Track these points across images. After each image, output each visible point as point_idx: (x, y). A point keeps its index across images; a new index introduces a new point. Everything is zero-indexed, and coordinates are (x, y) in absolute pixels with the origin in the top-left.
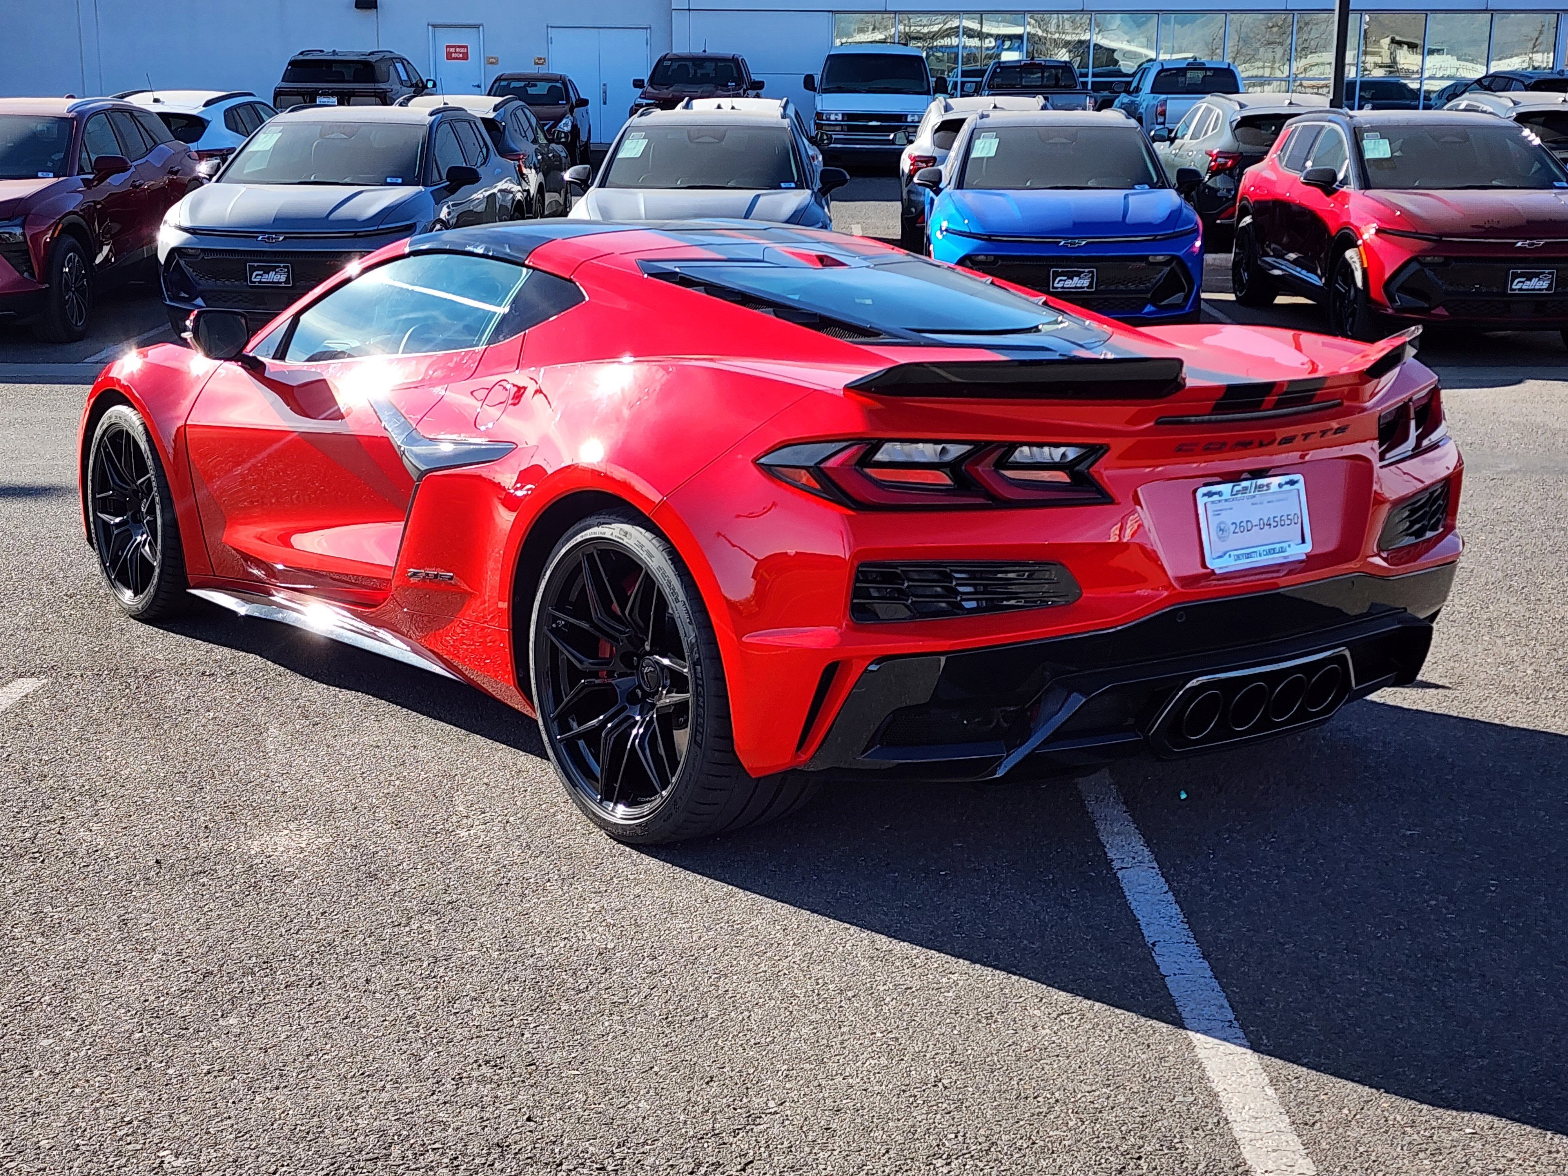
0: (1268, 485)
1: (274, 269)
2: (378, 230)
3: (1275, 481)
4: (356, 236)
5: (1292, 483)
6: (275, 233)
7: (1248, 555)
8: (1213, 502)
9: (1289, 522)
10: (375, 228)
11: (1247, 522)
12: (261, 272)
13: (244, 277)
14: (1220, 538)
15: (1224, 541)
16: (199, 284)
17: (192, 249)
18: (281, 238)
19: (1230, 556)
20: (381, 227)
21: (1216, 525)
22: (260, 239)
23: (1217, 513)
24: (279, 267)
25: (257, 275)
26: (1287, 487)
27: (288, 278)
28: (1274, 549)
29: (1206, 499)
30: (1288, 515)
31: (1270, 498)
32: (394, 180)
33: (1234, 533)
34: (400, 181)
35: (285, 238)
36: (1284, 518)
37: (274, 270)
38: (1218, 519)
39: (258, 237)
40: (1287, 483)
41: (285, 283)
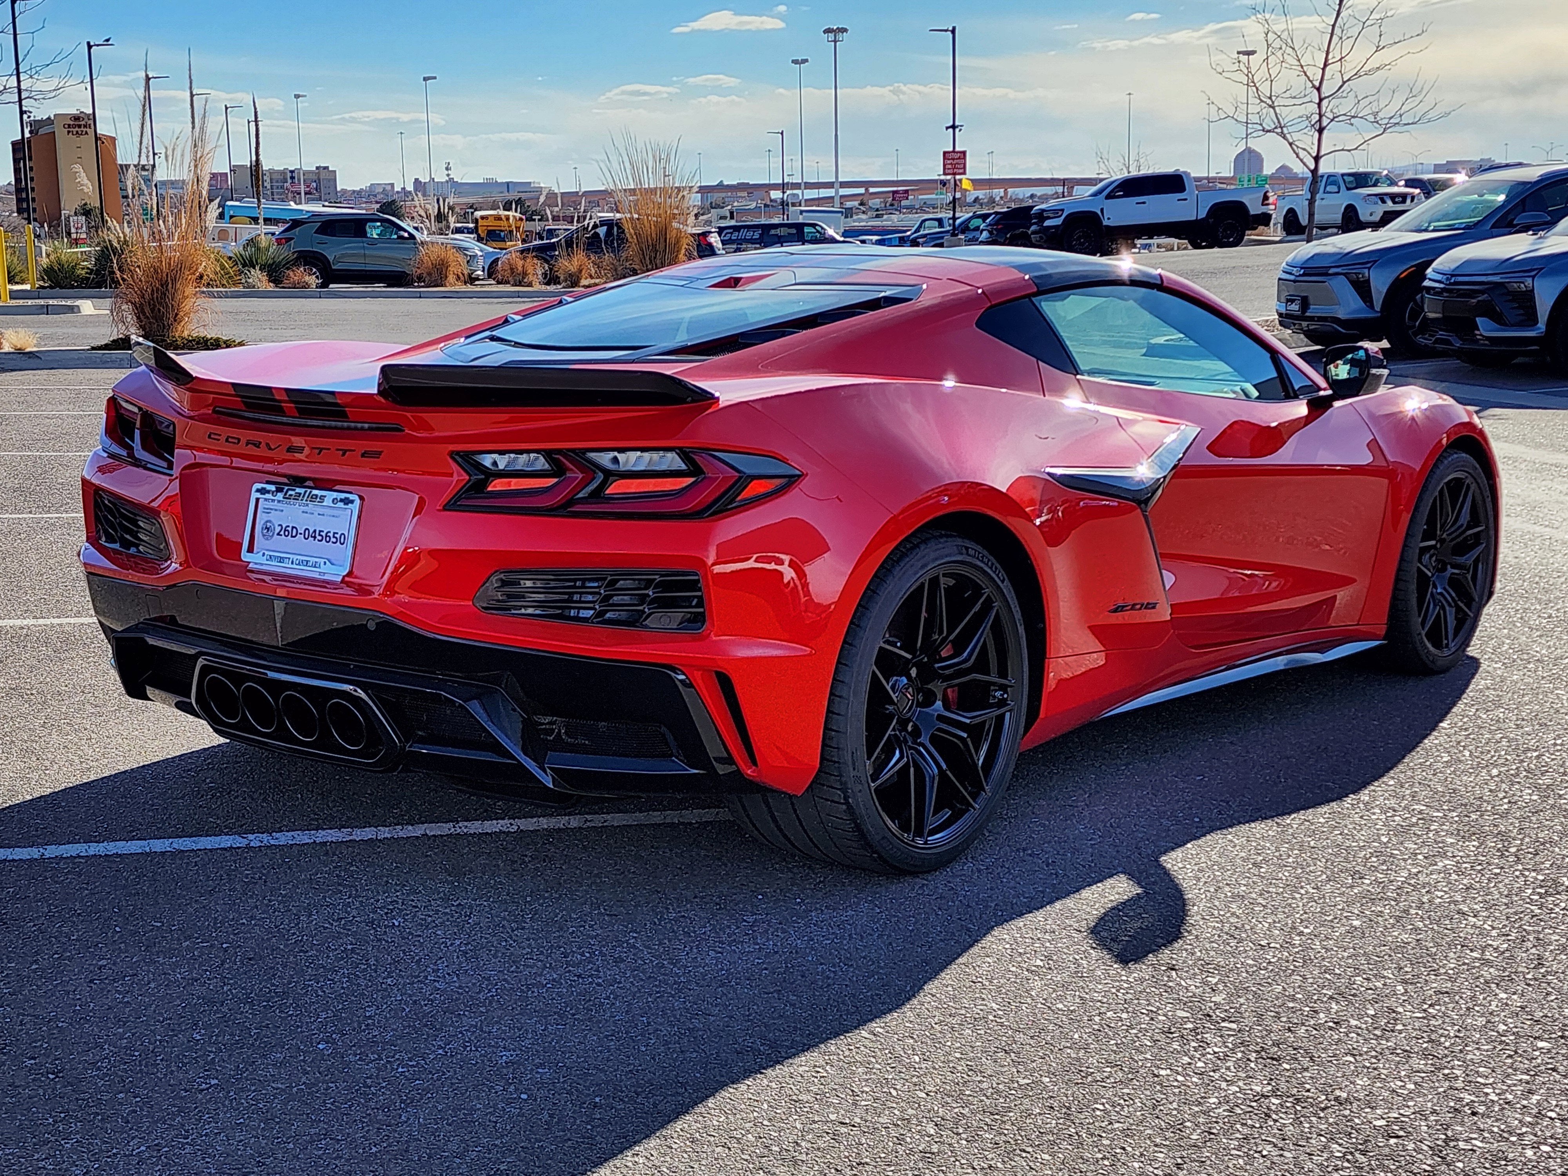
0: (323, 497)
3: (330, 495)
5: (347, 501)
7: (281, 560)
8: (266, 500)
9: (334, 540)
11: (293, 527)
14: (264, 535)
15: (267, 539)
19: (264, 554)
21: (262, 522)
23: (268, 511)
26: (341, 505)
28: (307, 561)
29: (258, 495)
30: (334, 533)
31: (321, 511)
33: (278, 534)
36: (331, 535)
38: (265, 517)
40: (341, 500)
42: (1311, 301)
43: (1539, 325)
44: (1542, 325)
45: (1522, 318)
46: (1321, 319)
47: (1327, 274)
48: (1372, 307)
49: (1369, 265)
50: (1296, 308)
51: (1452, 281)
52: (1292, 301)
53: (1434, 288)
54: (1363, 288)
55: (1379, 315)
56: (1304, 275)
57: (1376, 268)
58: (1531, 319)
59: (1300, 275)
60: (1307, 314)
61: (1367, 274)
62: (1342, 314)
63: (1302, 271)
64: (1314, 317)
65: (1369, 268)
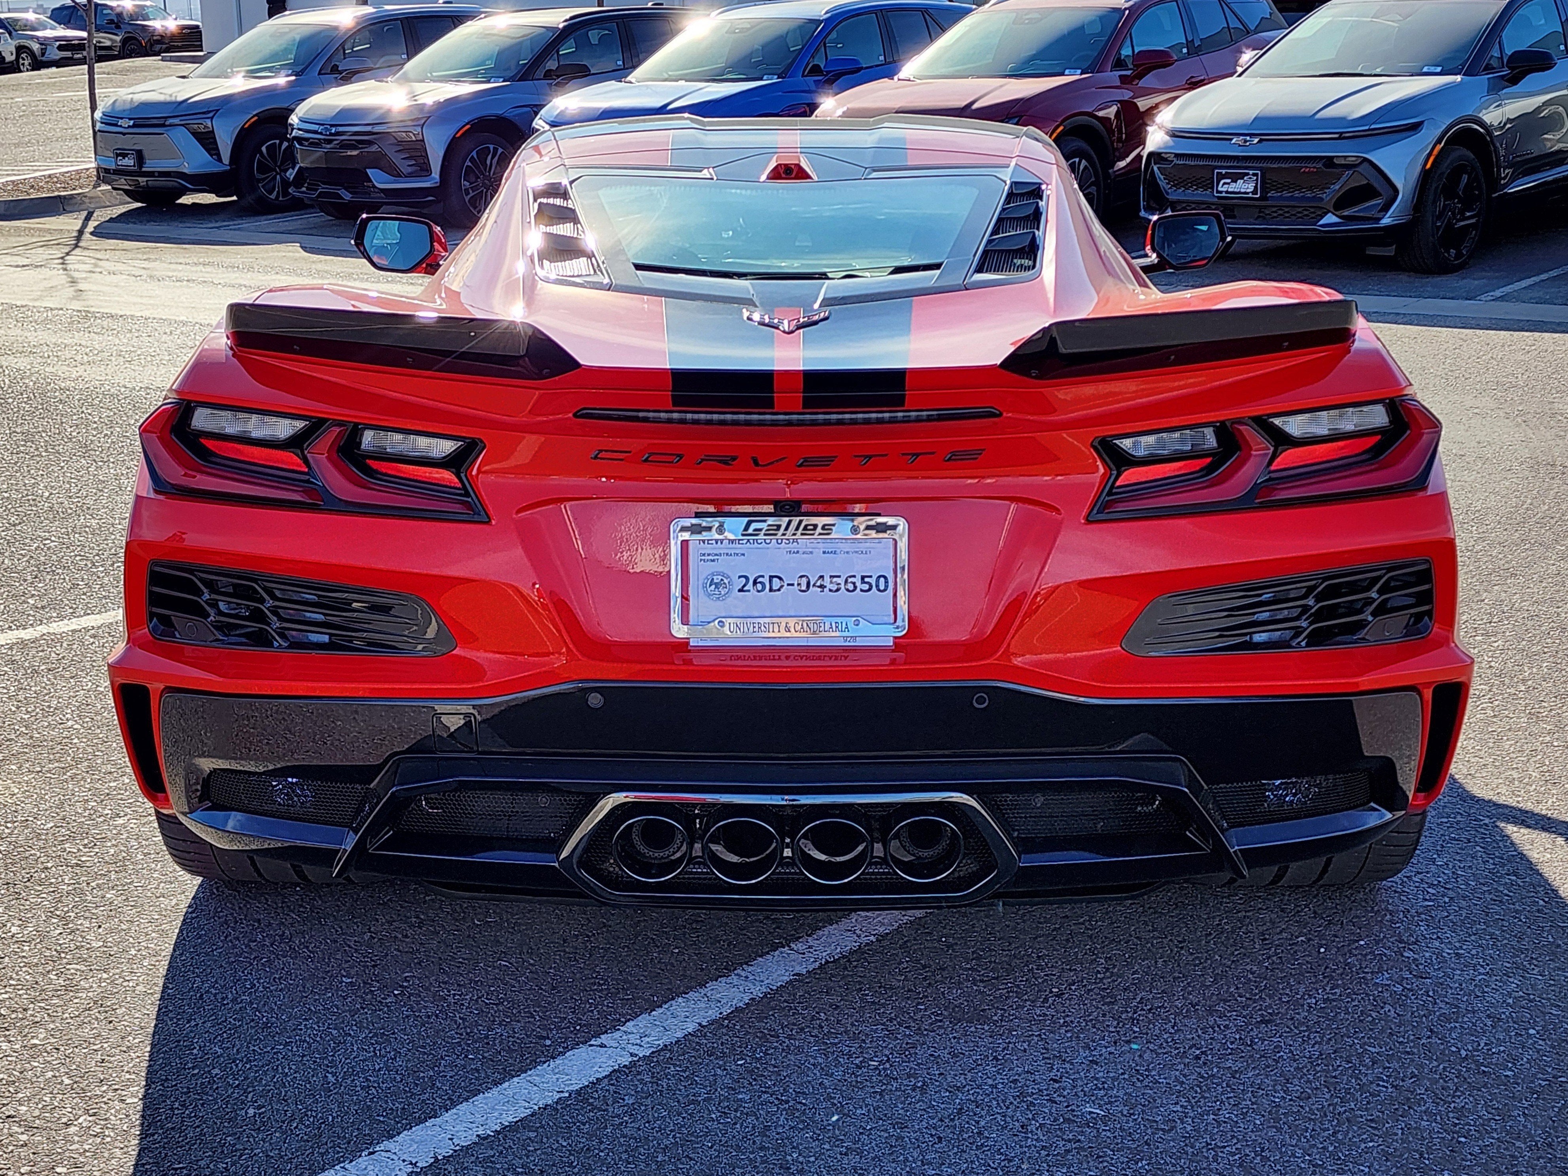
0: (828, 527)
1: (1242, 176)
2: (1369, 130)
3: (844, 522)
4: (1341, 137)
5: (882, 528)
6: (1251, 135)
7: (763, 627)
8: (704, 541)
9: (864, 586)
10: (1367, 128)
11: (772, 577)
12: (1229, 181)
13: (1209, 184)
14: (710, 595)
16: (1168, 193)
17: (1166, 153)
18: (1256, 140)
20: (1373, 127)
21: (704, 575)
22: (1233, 141)
23: (711, 557)
24: (1248, 174)
25: (1224, 184)
26: (869, 534)
27: (1256, 187)
29: (686, 536)
30: (863, 577)
31: (830, 547)
32: (1432, 69)
33: (742, 590)
34: (1439, 69)
35: (1260, 141)
36: (856, 579)
37: (1242, 178)
38: (709, 567)
39: (1231, 139)
40: (869, 527)
41: (1253, 193)
42: (146, 154)
43: (433, 175)
44: (436, 174)
45: (414, 168)
46: (162, 174)
47: (163, 125)
48: (220, 160)
49: (211, 115)
50: (131, 163)
51: (333, 131)
52: (124, 156)
53: (307, 139)
54: (207, 140)
55: (229, 168)
56: (134, 126)
57: (219, 117)
58: (424, 169)
59: (129, 127)
60: (144, 169)
61: (209, 125)
62: (186, 169)
63: (131, 123)
64: (153, 172)
65: (212, 118)
